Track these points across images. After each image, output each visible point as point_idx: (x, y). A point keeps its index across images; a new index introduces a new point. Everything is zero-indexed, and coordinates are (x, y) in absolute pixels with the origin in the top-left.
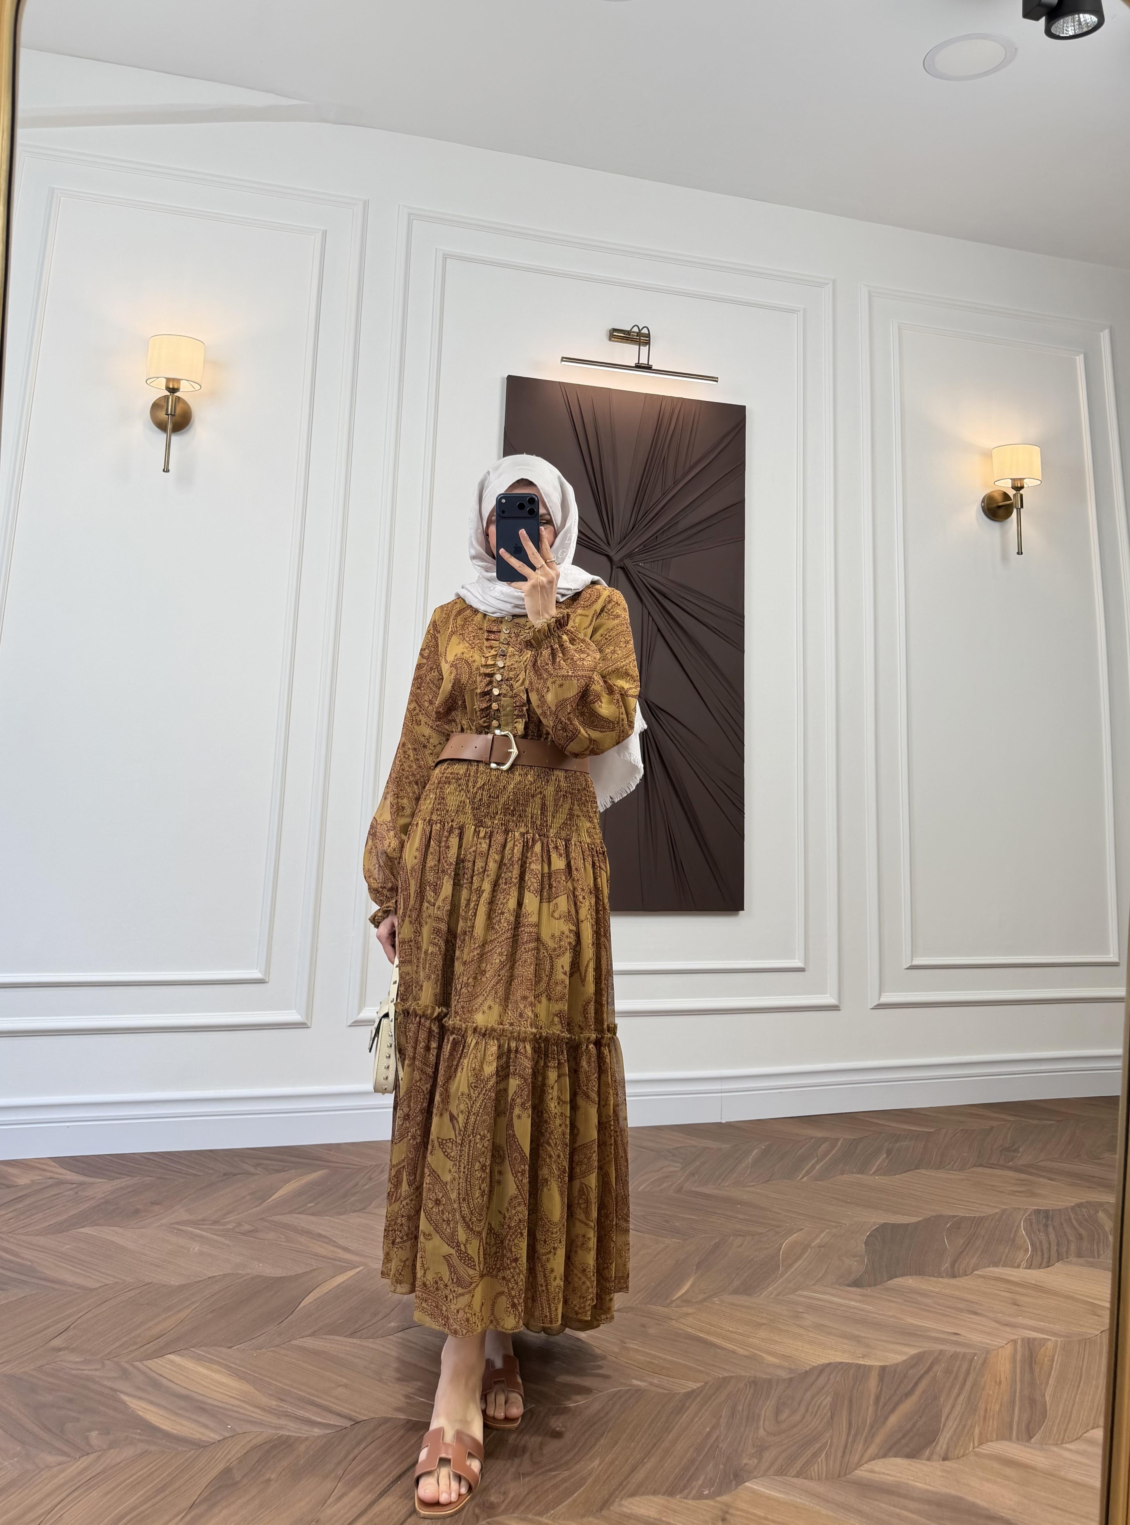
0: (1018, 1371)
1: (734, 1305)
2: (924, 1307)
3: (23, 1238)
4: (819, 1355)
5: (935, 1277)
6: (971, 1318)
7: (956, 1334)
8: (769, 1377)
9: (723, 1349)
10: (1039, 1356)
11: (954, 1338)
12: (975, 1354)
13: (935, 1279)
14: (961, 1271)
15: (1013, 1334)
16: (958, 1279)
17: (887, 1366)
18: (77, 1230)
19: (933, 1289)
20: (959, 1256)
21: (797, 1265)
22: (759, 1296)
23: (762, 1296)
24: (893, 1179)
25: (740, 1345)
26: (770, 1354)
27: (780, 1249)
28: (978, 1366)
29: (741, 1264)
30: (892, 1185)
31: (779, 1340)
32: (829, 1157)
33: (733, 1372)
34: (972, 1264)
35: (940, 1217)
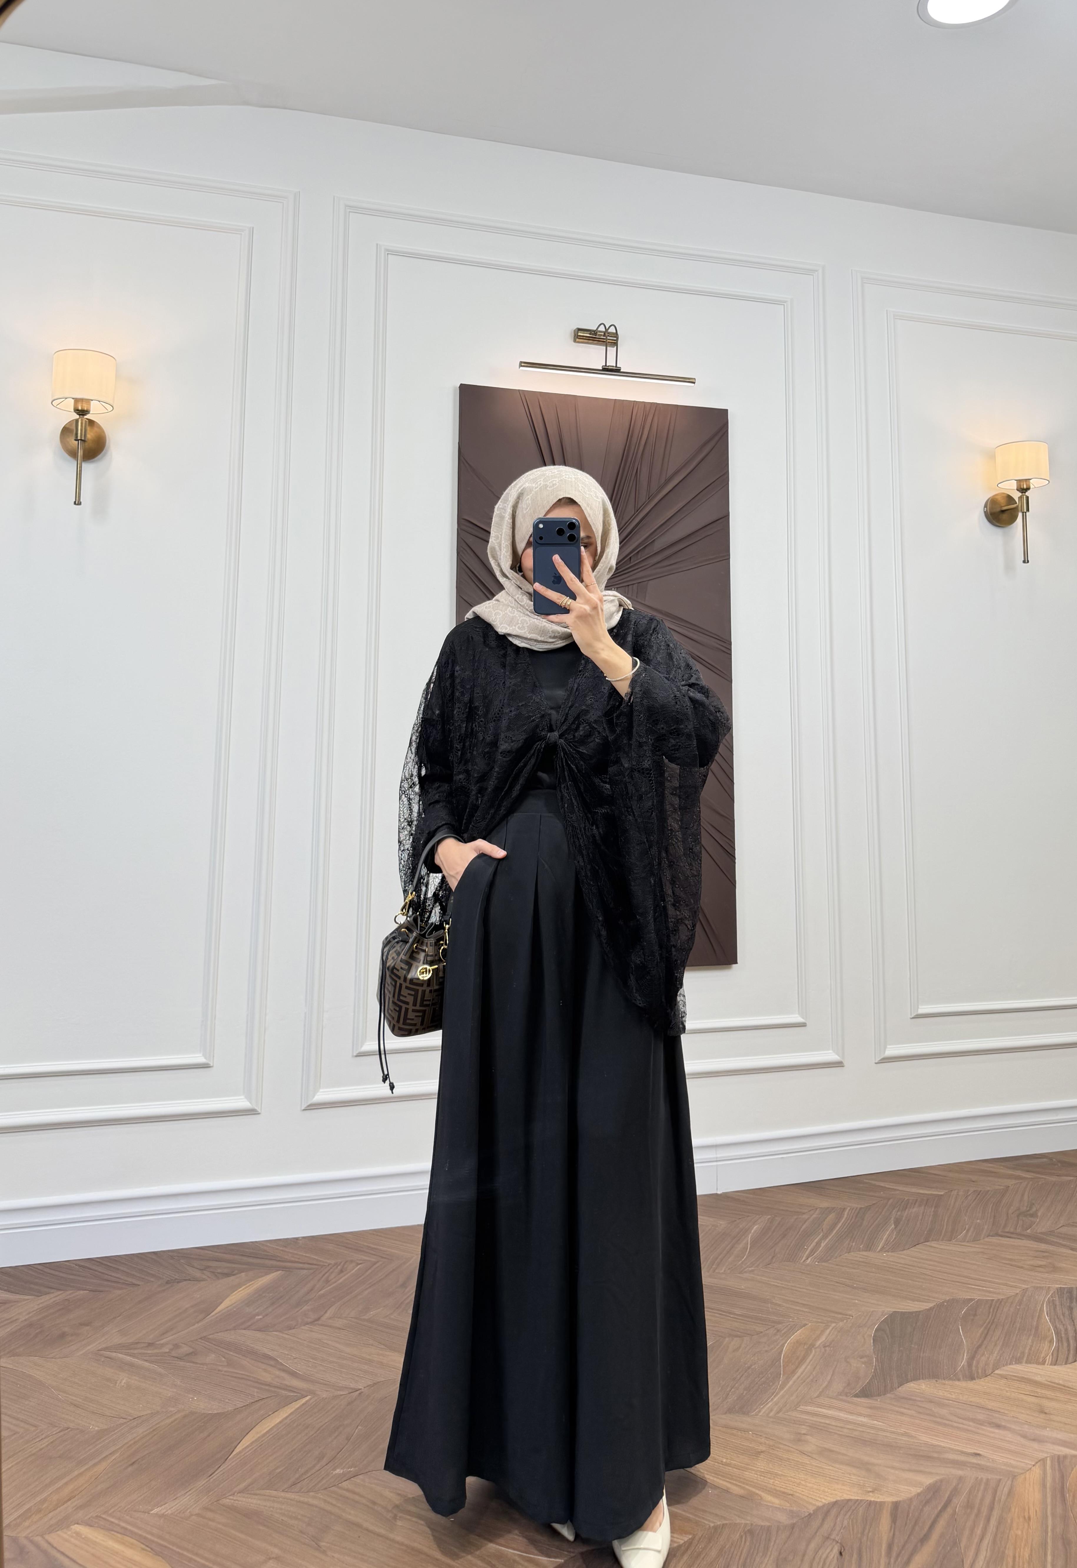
0: (1049, 1500)
1: (726, 1427)
2: (941, 1421)
4: (824, 1491)
5: (951, 1379)
6: (993, 1433)
7: (979, 1455)
8: (767, 1524)
9: (715, 1487)
10: (1070, 1480)
11: (975, 1461)
12: (999, 1480)
13: (951, 1383)
14: (980, 1371)
15: (1042, 1451)
16: (977, 1381)
17: (900, 1501)
19: (951, 1396)
20: (976, 1352)
21: (800, 1370)
22: (757, 1415)
23: (760, 1414)
24: (902, 1256)
25: (735, 1482)
26: (770, 1491)
27: (780, 1353)
28: (1003, 1497)
29: (738, 1373)
30: (901, 1264)
31: (780, 1473)
32: (835, 1232)
33: (725, 1519)
34: (992, 1361)
35: (953, 1302)
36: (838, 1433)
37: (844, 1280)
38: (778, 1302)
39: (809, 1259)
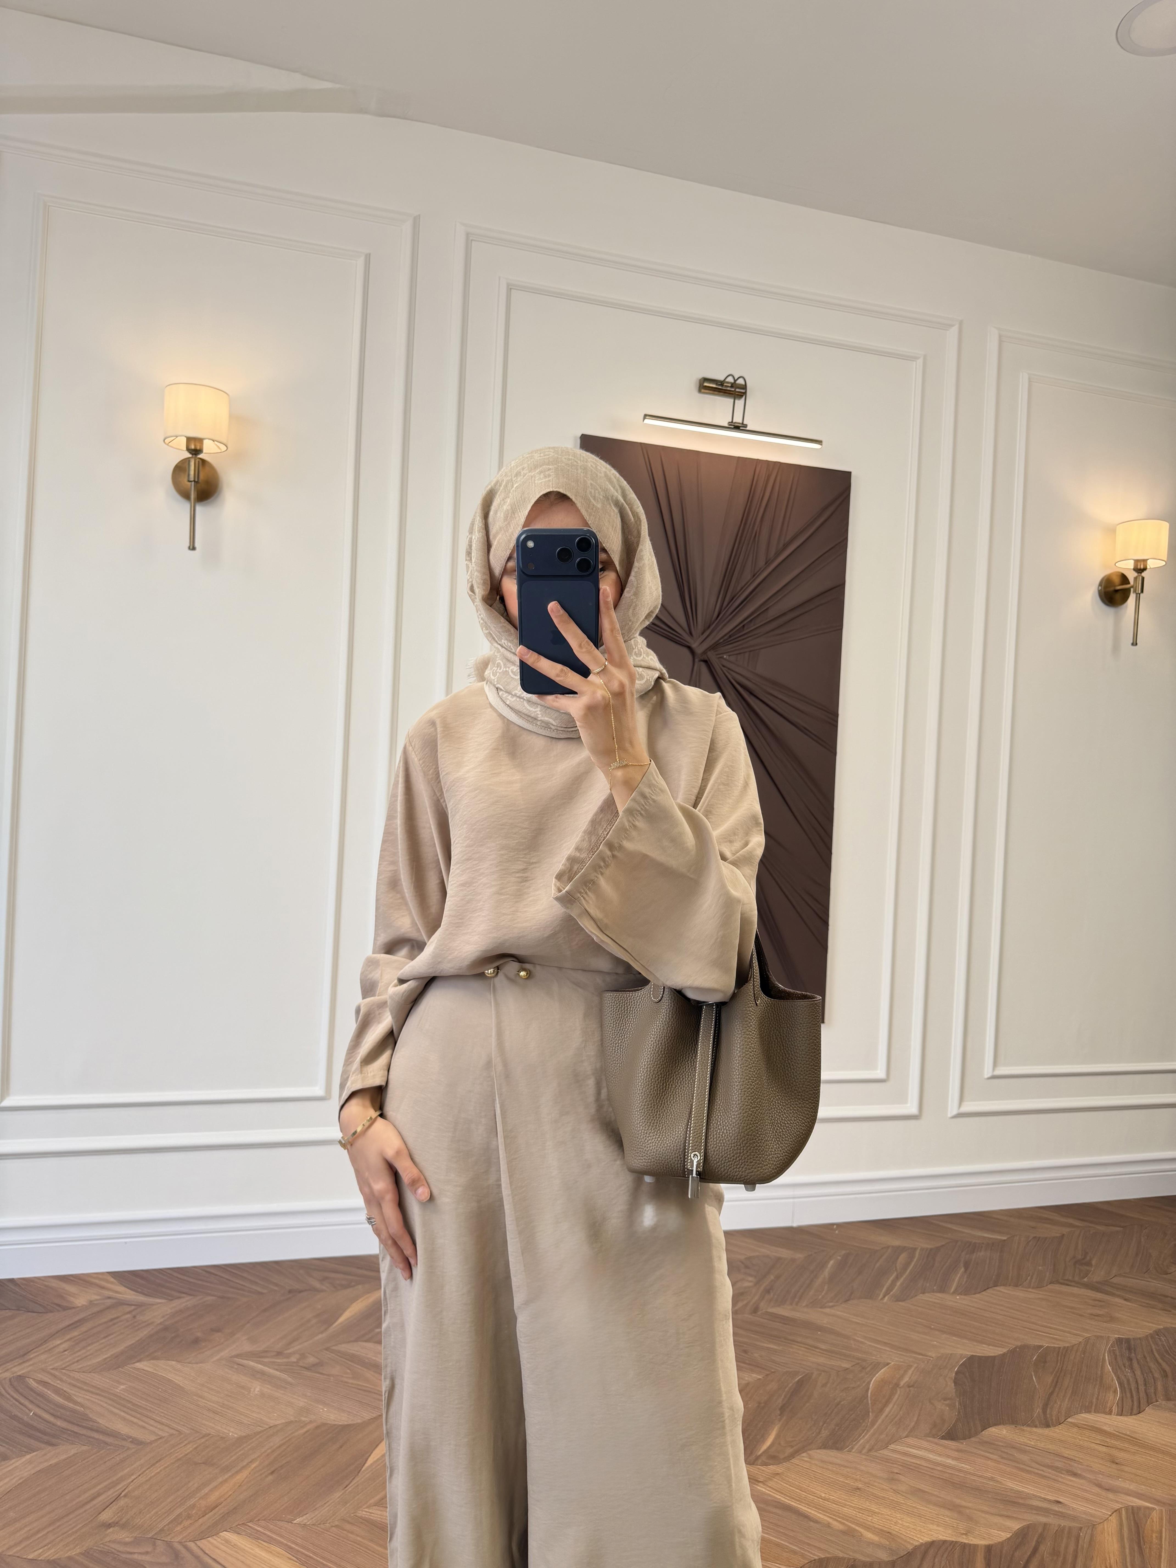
0: (1127, 1551)
1: (823, 1461)
2: (1022, 1466)
3: (77, 1375)
4: (920, 1531)
5: (1028, 1426)
6: (1071, 1481)
7: (1058, 1502)
8: (868, 1560)
9: (816, 1522)
10: (1146, 1532)
11: (1056, 1508)
12: (1081, 1529)
13: (1029, 1429)
14: (1054, 1418)
15: (1117, 1502)
16: (1052, 1428)
17: (993, 1545)
18: (133, 1366)
19: (1029, 1442)
20: (1049, 1399)
21: (887, 1410)
22: (850, 1452)
23: (853, 1451)
24: (974, 1300)
25: (834, 1517)
26: (868, 1528)
27: (867, 1390)
28: (1085, 1546)
29: (828, 1408)
30: (973, 1307)
31: (877, 1510)
32: (908, 1271)
33: (829, 1553)
34: (1064, 1409)
35: (1024, 1348)
36: (929, 1473)
37: (922, 1321)
38: (859, 1339)
39: (887, 1298)
